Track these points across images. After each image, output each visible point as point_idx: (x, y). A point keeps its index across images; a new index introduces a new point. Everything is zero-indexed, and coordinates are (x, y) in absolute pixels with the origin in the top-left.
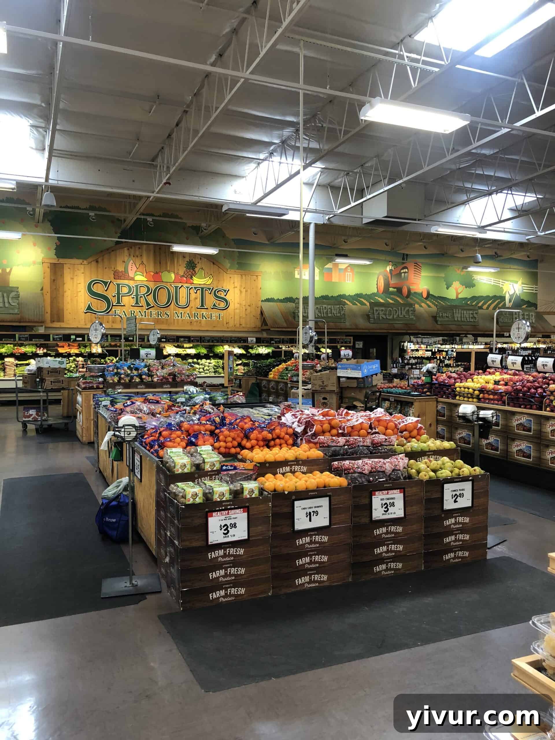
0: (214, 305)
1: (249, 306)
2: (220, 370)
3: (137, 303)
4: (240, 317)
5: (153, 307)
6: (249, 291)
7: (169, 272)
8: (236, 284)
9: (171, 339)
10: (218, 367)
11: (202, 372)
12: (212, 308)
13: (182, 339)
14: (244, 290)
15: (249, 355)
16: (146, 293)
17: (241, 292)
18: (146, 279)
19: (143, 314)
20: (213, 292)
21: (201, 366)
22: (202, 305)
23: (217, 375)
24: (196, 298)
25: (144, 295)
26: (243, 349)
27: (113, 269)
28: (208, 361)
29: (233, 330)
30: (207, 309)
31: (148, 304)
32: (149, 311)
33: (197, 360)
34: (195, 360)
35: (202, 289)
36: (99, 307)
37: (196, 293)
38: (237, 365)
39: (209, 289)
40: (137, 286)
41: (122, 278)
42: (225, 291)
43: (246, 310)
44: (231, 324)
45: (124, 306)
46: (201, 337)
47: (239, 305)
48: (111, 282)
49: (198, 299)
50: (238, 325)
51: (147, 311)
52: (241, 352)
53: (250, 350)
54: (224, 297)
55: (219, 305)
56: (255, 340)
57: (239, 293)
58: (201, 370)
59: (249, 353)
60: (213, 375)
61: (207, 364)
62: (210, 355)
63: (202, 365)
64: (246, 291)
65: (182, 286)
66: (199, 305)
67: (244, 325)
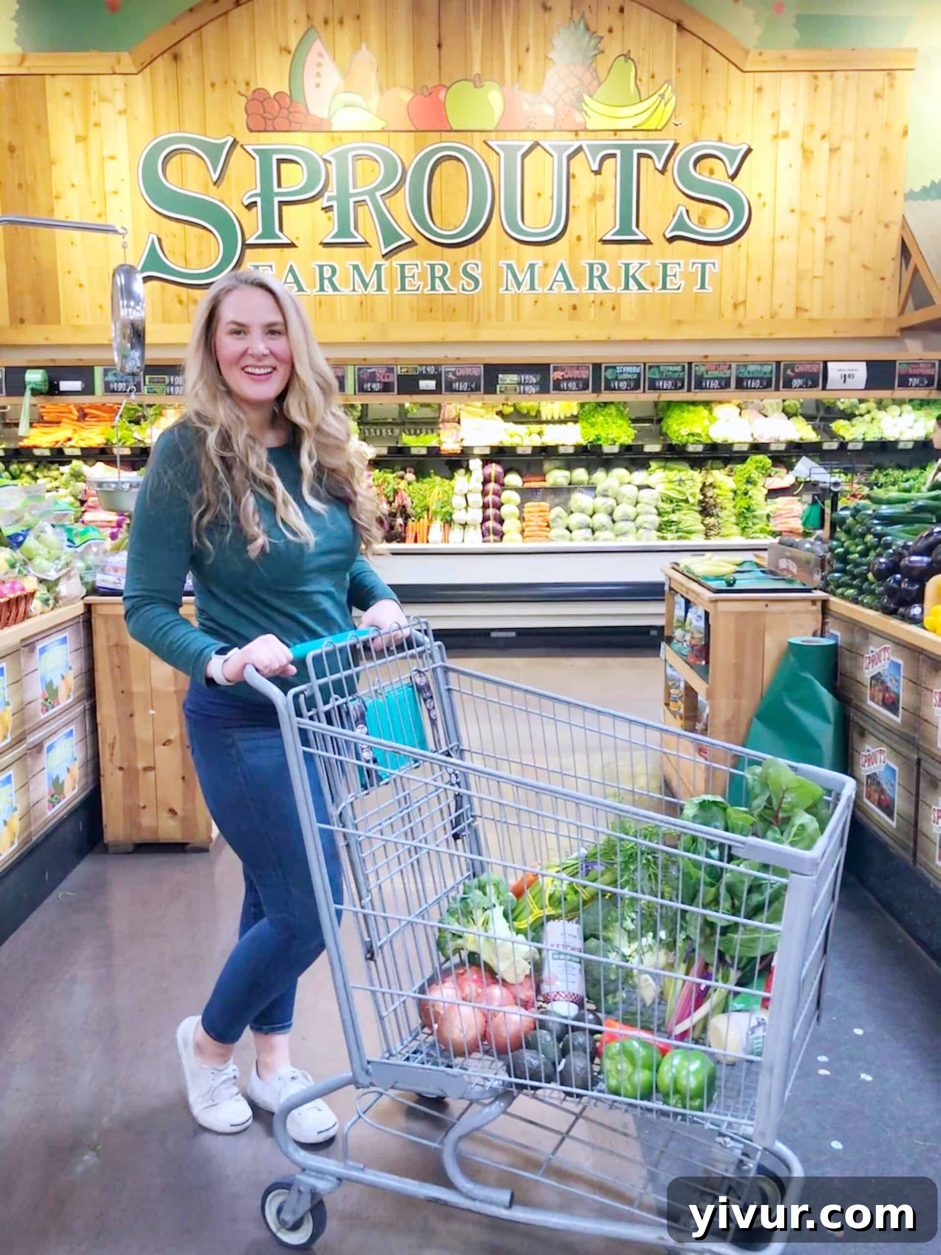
0: (681, 224)
1: (846, 220)
2: (691, 519)
3: (343, 230)
4: (800, 276)
5: (411, 243)
6: (848, 148)
7: (477, 82)
8: (786, 121)
9: (461, 379)
10: (678, 503)
11: (604, 527)
12: (671, 240)
13: (513, 378)
14: (826, 145)
15: (834, 445)
16: (377, 188)
17: (807, 154)
18: (379, 125)
19: (371, 277)
20: (675, 163)
21: (600, 501)
22: (625, 227)
23: (672, 541)
24: (597, 198)
25: (371, 193)
26: (809, 418)
27: (242, 87)
28: (640, 477)
29: (764, 334)
30: (647, 242)
31: (389, 233)
32: (397, 261)
33: (590, 472)
34: (580, 474)
35: (626, 150)
36: (192, 255)
37: (598, 173)
38: (773, 493)
39: (658, 150)
40: (341, 157)
41: (280, 123)
42: (732, 154)
43: (828, 239)
44: (757, 308)
45: (292, 245)
46: (597, 367)
47: (794, 218)
48: (235, 143)
49: (609, 201)
50: (788, 312)
51: (385, 264)
52: (795, 437)
53: (840, 426)
54: (728, 184)
55: (702, 221)
56: (861, 372)
57: (798, 161)
58: (601, 518)
59: (833, 436)
60: (652, 539)
61: (632, 491)
62: (648, 448)
63: (605, 495)
64: (833, 150)
65: (536, 144)
66: (609, 226)
67: (815, 312)
